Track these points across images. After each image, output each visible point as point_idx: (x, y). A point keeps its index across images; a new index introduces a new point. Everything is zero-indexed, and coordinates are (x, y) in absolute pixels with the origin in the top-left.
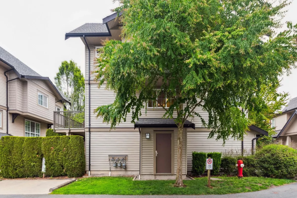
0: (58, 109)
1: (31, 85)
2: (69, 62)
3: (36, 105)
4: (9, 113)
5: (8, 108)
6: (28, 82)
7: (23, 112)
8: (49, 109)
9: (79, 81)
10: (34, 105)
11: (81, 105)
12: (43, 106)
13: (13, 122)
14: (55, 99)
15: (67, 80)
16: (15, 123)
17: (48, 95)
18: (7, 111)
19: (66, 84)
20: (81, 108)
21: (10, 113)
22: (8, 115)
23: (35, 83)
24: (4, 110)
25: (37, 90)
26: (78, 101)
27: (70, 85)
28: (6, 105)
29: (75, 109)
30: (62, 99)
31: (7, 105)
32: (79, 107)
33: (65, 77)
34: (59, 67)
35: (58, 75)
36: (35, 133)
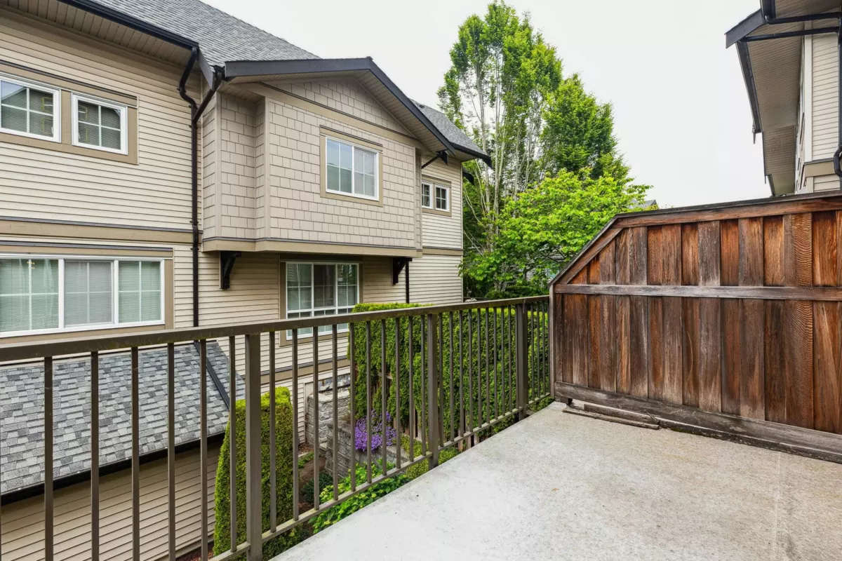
0: (438, 189)
1: (289, 111)
2: (483, 14)
3: (317, 198)
4: (204, 252)
5: (196, 233)
6: (267, 100)
7: (254, 241)
8: (385, 201)
9: (523, 64)
10: (308, 197)
11: (534, 158)
12: (353, 194)
13: (225, 286)
14: (412, 153)
15: (479, 86)
16: (232, 287)
17: (381, 142)
18: (196, 245)
19: (477, 100)
20: (533, 170)
21: (210, 254)
22: (201, 260)
23: (310, 96)
24: (175, 247)
25: (322, 127)
26: (521, 146)
27: (493, 99)
28: (188, 221)
29: (511, 177)
30: (442, 148)
31: (195, 222)
32: (524, 169)
33: (472, 77)
34: (451, 47)
35: (450, 76)
36: (337, 308)
